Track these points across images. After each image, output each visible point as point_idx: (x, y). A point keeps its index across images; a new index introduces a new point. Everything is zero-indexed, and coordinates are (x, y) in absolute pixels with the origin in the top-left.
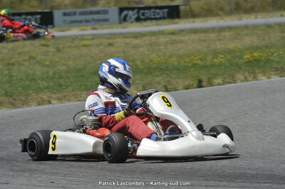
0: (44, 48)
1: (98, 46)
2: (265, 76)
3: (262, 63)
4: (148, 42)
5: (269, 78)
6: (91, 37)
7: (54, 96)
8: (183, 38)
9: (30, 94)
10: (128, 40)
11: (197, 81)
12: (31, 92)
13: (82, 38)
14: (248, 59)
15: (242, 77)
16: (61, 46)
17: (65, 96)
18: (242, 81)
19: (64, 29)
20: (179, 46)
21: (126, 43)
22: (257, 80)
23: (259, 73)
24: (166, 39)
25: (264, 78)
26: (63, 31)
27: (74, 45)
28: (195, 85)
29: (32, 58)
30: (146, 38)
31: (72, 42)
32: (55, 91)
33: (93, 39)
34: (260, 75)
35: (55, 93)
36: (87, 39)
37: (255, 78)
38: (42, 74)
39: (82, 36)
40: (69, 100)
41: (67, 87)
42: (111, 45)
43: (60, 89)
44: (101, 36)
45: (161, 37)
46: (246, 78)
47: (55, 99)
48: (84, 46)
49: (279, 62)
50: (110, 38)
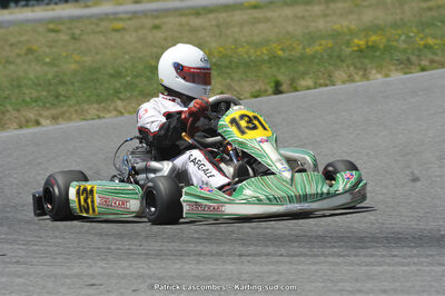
0: (52, 35)
1: (136, 30)
2: (379, 72)
3: (378, 53)
4: (214, 23)
5: (387, 76)
6: (129, 16)
7: (46, 113)
8: (269, 14)
9: (8, 111)
10: (184, 20)
11: (273, 84)
12: (9, 108)
13: (114, 17)
14: (358, 45)
15: (345, 77)
16: (77, 32)
17: (63, 113)
18: (344, 82)
19: (90, 3)
20: (262, 26)
21: (181, 25)
22: (368, 79)
23: (372, 68)
24: (245, 17)
25: (379, 76)
26: (87, 6)
27: (98, 29)
28: (270, 90)
29: (30, 51)
30: (211, 16)
31: (97, 25)
32: (48, 105)
33: (130, 19)
34: (374, 71)
35: (48, 109)
36: (122, 19)
37: (365, 77)
38: (37, 78)
39: (115, 14)
40: (70, 119)
41: (67, 98)
42: (157, 27)
43: (55, 102)
44: (145, 14)
45: (238, 13)
46: (350, 77)
47: (46, 118)
48: (116, 30)
49: (405, 51)
50: (157, 17)
